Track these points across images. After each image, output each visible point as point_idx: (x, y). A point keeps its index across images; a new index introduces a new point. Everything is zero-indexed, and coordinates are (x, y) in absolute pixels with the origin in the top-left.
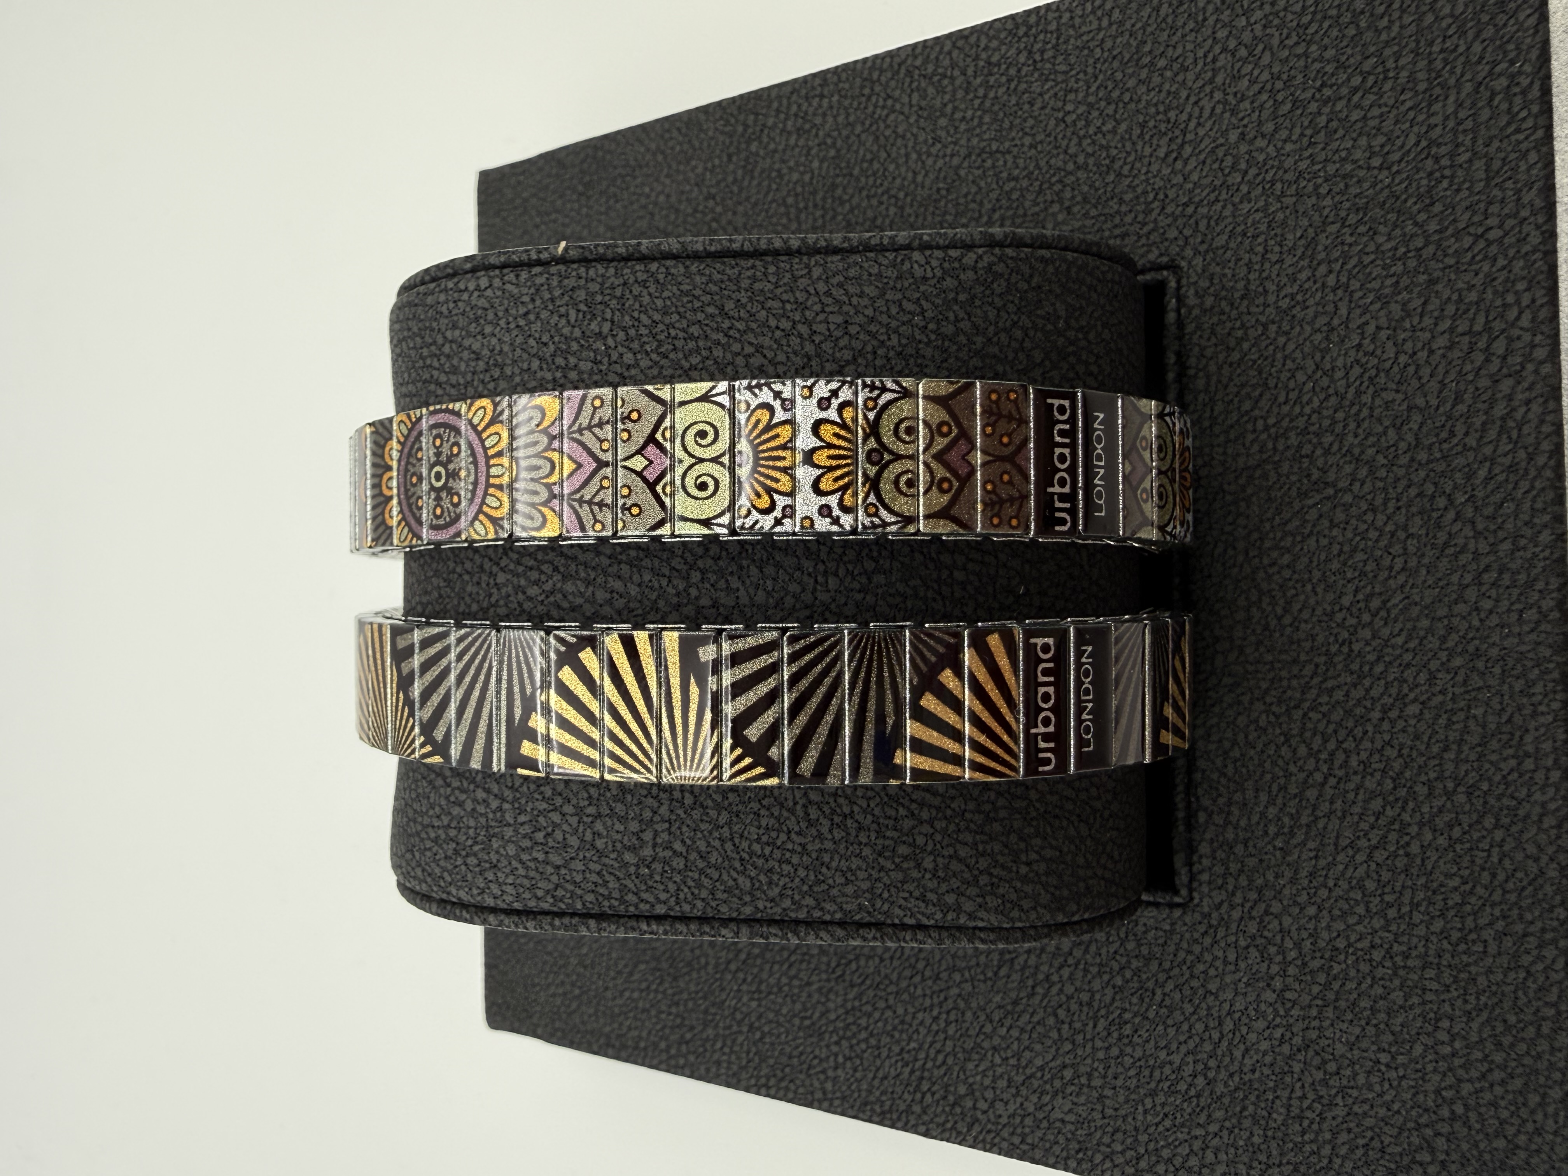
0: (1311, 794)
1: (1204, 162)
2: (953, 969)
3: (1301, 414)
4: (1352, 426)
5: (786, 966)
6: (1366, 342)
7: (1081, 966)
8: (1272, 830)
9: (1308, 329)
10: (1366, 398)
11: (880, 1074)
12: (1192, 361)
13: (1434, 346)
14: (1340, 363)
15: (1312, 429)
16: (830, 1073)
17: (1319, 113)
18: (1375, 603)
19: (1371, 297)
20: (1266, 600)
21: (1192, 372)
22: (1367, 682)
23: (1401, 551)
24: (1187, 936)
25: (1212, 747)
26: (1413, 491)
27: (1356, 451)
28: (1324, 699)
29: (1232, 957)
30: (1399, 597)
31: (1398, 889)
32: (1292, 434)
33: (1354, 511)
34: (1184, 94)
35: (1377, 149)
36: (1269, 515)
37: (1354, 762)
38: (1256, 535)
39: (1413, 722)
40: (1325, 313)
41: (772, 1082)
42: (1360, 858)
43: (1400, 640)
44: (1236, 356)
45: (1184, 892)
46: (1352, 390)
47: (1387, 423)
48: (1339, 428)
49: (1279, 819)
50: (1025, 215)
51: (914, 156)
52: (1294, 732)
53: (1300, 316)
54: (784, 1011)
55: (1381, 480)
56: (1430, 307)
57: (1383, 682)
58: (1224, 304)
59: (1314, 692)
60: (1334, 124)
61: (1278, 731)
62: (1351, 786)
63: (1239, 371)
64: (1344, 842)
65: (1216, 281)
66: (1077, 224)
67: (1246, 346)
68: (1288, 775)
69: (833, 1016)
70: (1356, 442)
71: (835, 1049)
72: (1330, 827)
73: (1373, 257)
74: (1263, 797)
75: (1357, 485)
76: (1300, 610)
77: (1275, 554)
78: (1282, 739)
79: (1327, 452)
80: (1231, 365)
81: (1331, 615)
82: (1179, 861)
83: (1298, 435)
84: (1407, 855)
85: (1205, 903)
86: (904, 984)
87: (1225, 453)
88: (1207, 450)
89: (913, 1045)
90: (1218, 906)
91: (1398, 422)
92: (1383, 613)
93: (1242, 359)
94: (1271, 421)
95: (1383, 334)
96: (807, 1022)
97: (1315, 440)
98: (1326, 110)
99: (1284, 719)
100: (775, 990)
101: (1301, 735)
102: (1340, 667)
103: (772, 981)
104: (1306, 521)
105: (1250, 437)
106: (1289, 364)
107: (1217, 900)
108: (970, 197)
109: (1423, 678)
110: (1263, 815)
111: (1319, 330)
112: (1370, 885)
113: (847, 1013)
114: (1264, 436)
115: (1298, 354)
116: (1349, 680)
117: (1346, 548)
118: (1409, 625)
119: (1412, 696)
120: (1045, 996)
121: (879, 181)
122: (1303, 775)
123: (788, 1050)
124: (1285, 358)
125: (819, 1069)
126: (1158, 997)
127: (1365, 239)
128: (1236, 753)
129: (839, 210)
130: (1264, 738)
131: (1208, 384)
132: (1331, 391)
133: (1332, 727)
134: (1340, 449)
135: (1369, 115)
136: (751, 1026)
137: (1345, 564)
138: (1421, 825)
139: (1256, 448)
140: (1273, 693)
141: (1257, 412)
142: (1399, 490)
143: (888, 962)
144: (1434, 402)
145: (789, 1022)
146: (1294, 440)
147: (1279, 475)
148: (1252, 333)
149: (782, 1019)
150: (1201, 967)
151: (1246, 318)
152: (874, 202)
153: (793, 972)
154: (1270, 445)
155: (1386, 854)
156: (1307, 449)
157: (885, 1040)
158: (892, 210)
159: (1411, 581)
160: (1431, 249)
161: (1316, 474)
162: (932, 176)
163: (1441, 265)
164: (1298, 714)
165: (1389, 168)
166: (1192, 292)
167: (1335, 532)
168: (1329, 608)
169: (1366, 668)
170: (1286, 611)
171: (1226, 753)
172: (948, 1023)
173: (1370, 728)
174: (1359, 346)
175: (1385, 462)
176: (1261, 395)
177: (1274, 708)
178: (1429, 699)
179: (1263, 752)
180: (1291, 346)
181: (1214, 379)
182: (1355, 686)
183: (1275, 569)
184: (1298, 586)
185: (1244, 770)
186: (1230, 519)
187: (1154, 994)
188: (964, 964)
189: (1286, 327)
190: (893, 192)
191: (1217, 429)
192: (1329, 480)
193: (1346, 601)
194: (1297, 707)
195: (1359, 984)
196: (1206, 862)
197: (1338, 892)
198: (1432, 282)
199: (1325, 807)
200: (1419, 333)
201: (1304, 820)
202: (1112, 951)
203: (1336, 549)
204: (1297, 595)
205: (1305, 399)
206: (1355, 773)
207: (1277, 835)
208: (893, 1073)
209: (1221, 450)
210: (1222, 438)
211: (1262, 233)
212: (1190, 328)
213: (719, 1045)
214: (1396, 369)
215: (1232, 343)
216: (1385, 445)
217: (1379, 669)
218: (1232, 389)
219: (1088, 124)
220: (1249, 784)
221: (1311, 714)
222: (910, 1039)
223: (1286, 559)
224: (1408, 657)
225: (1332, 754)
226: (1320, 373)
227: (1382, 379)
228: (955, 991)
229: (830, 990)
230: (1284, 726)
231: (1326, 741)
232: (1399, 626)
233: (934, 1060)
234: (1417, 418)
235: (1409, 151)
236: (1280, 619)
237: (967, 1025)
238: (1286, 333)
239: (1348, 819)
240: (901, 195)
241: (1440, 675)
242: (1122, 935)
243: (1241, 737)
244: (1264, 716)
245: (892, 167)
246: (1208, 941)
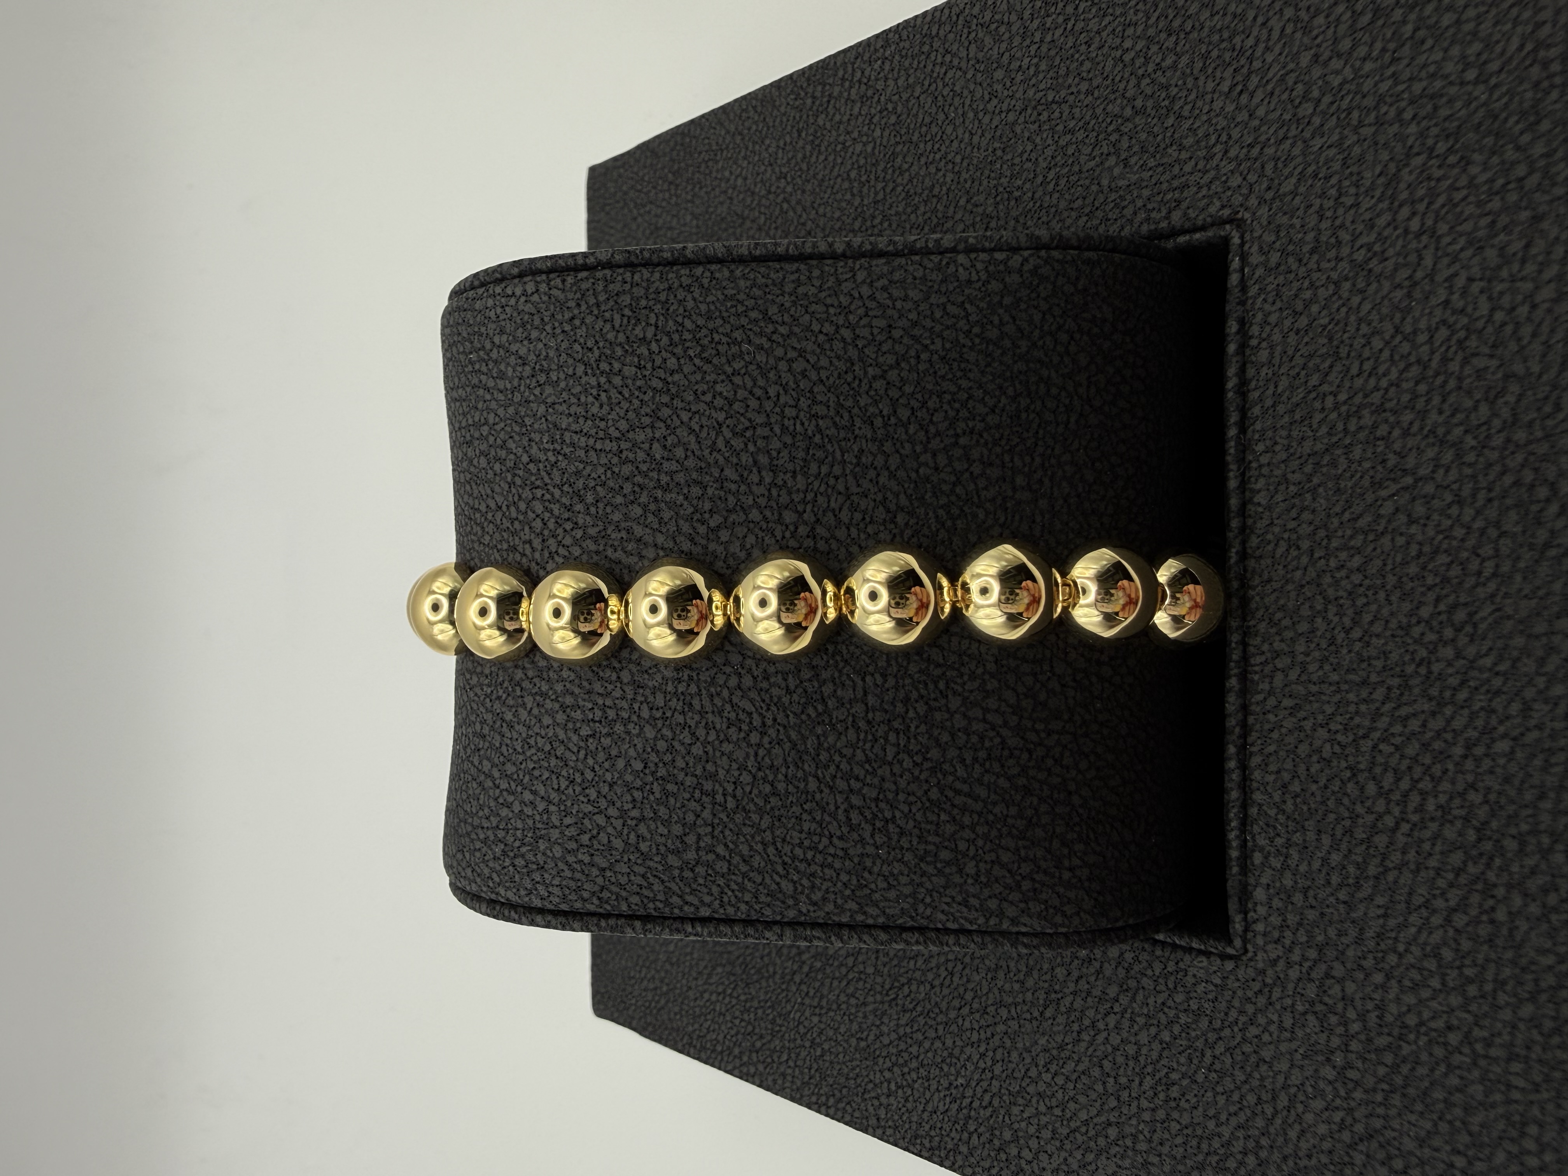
0: (1381, 840)
1: (1272, 94)
2: (1000, 1004)
3: (1377, 389)
4: (1436, 400)
5: (844, 983)
6: (1455, 297)
7: (1128, 1016)
8: (1335, 879)
9: (1387, 285)
10: (1454, 367)
11: (930, 1108)
12: (1255, 330)
13: (1538, 299)
14: (1423, 325)
15: (1388, 405)
16: (883, 1100)
17: (1404, 22)
18: (1460, 615)
19: (1462, 241)
20: (1332, 609)
21: (1254, 342)
22: (1448, 711)
23: (1491, 552)
24: (1240, 993)
25: (1270, 778)
26: (1508, 480)
27: (1441, 431)
28: (1397, 729)
29: (1288, 1022)
30: (1488, 609)
31: (1480, 961)
32: (1366, 412)
33: (1436, 503)
34: (1251, 14)
35: (1472, 59)
36: (1337, 509)
37: (1431, 806)
38: (1322, 533)
39: (1502, 761)
40: (1405, 265)
41: (831, 1101)
42: (1436, 920)
43: (1488, 662)
44: (1303, 321)
45: (1238, 943)
46: (1437, 357)
47: (1478, 396)
48: (1420, 404)
49: (1344, 868)
50: (1080, 171)
51: (971, 115)
52: (1362, 767)
53: (1378, 270)
54: (842, 1030)
55: (1470, 465)
56: (1534, 251)
57: (1466, 712)
58: (1291, 260)
59: (1385, 720)
60: (1422, 33)
61: (1344, 764)
62: (1427, 834)
63: (1306, 339)
64: (1417, 900)
65: (1282, 234)
66: (1134, 178)
67: (1315, 309)
68: (1355, 817)
69: (886, 1041)
70: (1441, 419)
71: (887, 1075)
72: (1402, 881)
73: (1464, 192)
74: (1326, 840)
75: (1441, 471)
76: (1372, 623)
77: (1343, 555)
78: (1348, 774)
79: (1406, 433)
80: (1298, 332)
81: (1406, 629)
82: (1233, 906)
83: (1372, 413)
84: (1492, 921)
85: (1259, 957)
86: (953, 1014)
87: (1289, 436)
88: (1270, 433)
89: (961, 1081)
90: (1274, 962)
91: (1493, 393)
92: (1469, 629)
93: (1310, 325)
94: (1342, 397)
95: (1475, 287)
96: (863, 1044)
97: (1392, 419)
98: (1413, 17)
99: (1350, 750)
100: (834, 1007)
101: (1370, 770)
102: (1416, 691)
103: (832, 997)
104: (1379, 516)
105: (1318, 417)
106: (1364, 329)
107: (1273, 956)
108: (1025, 156)
109: (1515, 708)
110: (1325, 861)
111: (1399, 286)
112: (1447, 954)
113: (900, 1039)
114: (1334, 416)
115: (1374, 316)
116: (1426, 707)
117: (1427, 549)
118: (1500, 644)
119: (1501, 729)
120: (1091, 1044)
121: (937, 146)
122: (1370, 818)
123: (846, 1071)
124: (1360, 320)
125: (873, 1094)
126: (1208, 1060)
127: (1456, 171)
128: (1296, 787)
129: (899, 180)
130: (1328, 772)
131: (1272, 355)
132: (1412, 359)
133: (1406, 763)
134: (1422, 428)
135: (1464, 17)
136: (813, 1041)
137: (1424, 568)
138: (1510, 887)
139: (1324, 430)
140: (1339, 718)
141: (1325, 388)
142: (1491, 478)
143: (938, 989)
144: (1536, 369)
145: (847, 1041)
146: (1367, 419)
147: (1351, 461)
148: (1322, 293)
149: (840, 1038)
150: (1253, 1031)
151: (1315, 276)
152: (932, 169)
153: (850, 990)
154: (1340, 426)
155: (1466, 919)
156: (1383, 430)
157: (934, 1072)
158: (950, 176)
159: (1504, 589)
160: (1535, 178)
161: (1392, 459)
162: (988, 136)
163: (1547, 198)
164: (1366, 745)
165: (1486, 82)
166: (1255, 248)
167: (1413, 529)
168: (1405, 621)
169: (1448, 694)
170: (1355, 622)
171: (1285, 786)
172: (995, 1062)
173: (1451, 767)
174: (1447, 302)
175: (1473, 443)
176: (1331, 367)
177: (1340, 737)
178: (1522, 734)
179: (1326, 787)
180: (1367, 307)
181: (1279, 349)
182: (1433, 714)
183: (1343, 573)
184: (1370, 593)
185: (1305, 808)
186: (1294, 514)
187: (1203, 1055)
188: (1010, 1000)
189: (1361, 284)
190: (949, 157)
191: (1281, 409)
192: (1407, 467)
193: (1425, 612)
194: (1365, 736)
195: (1432, 1070)
196: (1262, 910)
197: (1410, 959)
198: (1537, 219)
199: (1396, 858)
200: (1519, 284)
201: (1372, 870)
202: (1159, 1001)
203: (1414, 550)
204: (1367, 604)
205: (1381, 370)
206: (1432, 819)
207: (1340, 886)
208: (942, 1108)
209: (1284, 433)
210: (1286, 419)
211: (1336, 173)
212: (1253, 291)
213: (785, 1057)
214: (1490, 329)
215: (1299, 306)
216: (1476, 423)
217: (1462, 695)
218: (1299, 361)
219: (1147, 59)
220: (1310, 824)
221: (1382, 747)
222: (958, 1073)
223: (1357, 561)
224: (1497, 682)
225: (1405, 795)
226: (1399, 338)
227: (1473, 342)
228: (1001, 1028)
229: (884, 1013)
230: (1350, 758)
231: (1398, 780)
232: (1487, 644)
233: (981, 1099)
234: (1514, 388)
235: (1511, 58)
236: (1347, 632)
237: (1012, 1066)
238: (1361, 291)
239: (1423, 874)
240: (958, 159)
241: (1536, 706)
242: (1171, 986)
243: (1302, 769)
244: (1328, 746)
245: (949, 129)
246: (1262, 1001)
